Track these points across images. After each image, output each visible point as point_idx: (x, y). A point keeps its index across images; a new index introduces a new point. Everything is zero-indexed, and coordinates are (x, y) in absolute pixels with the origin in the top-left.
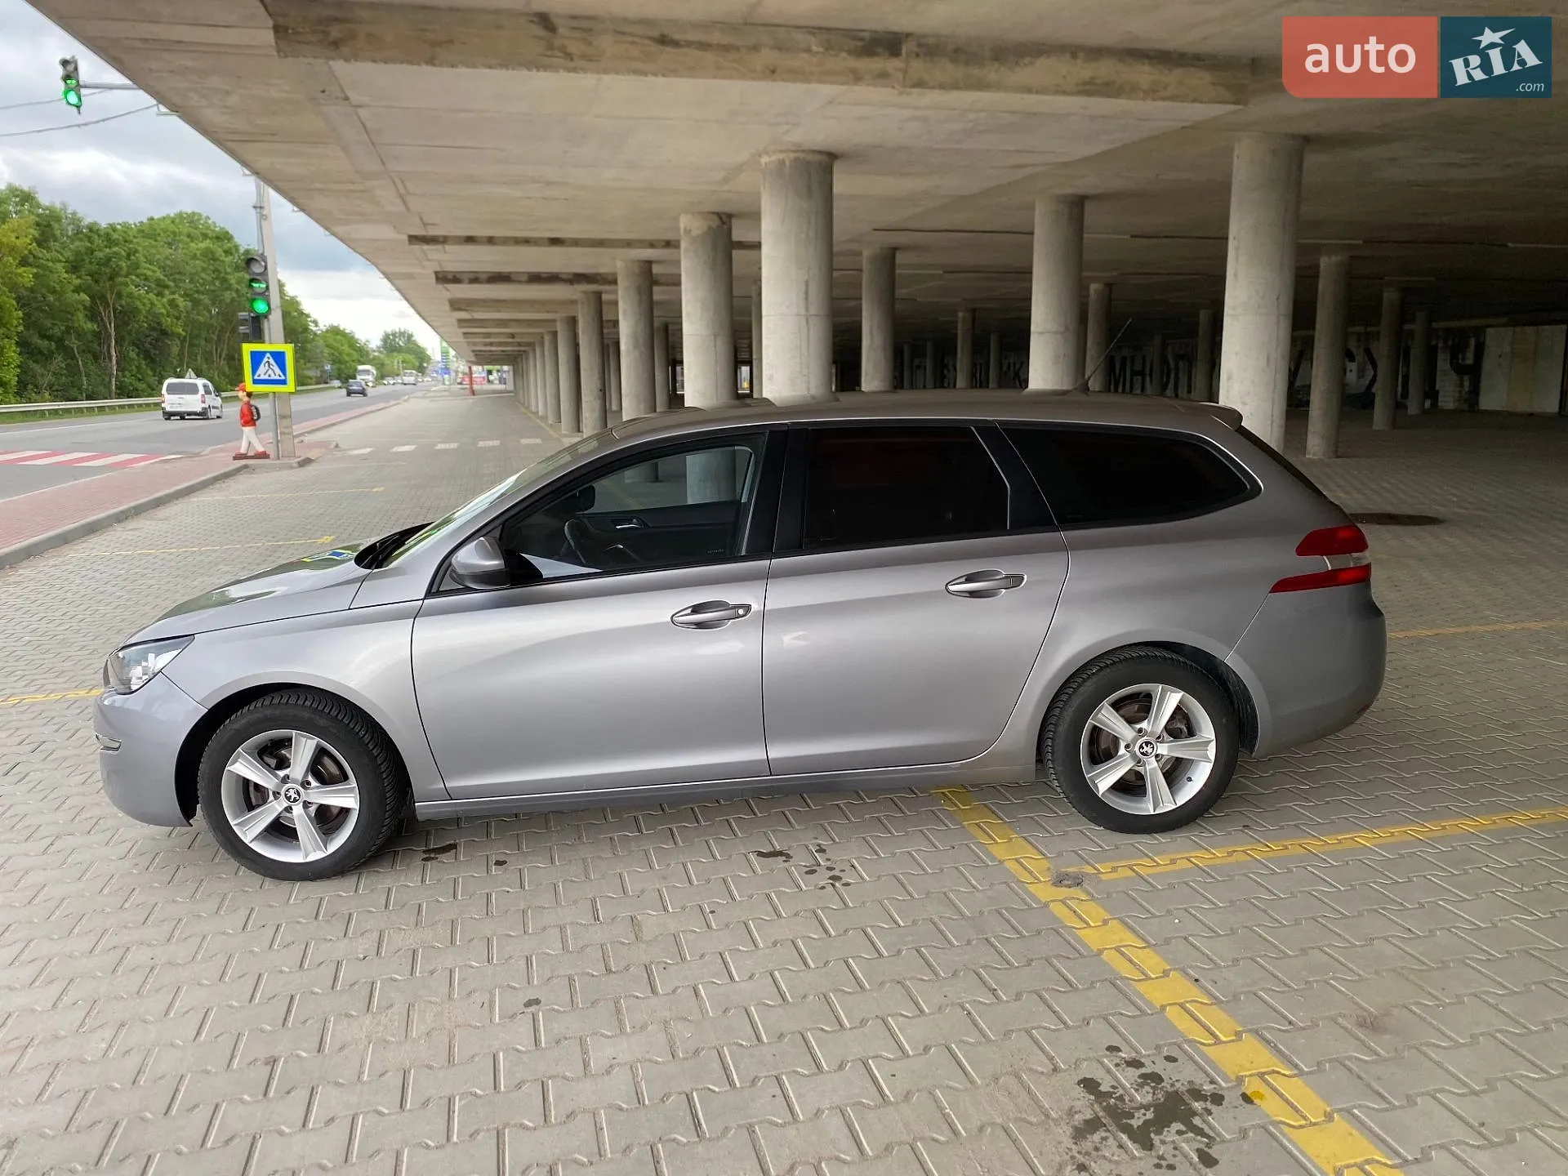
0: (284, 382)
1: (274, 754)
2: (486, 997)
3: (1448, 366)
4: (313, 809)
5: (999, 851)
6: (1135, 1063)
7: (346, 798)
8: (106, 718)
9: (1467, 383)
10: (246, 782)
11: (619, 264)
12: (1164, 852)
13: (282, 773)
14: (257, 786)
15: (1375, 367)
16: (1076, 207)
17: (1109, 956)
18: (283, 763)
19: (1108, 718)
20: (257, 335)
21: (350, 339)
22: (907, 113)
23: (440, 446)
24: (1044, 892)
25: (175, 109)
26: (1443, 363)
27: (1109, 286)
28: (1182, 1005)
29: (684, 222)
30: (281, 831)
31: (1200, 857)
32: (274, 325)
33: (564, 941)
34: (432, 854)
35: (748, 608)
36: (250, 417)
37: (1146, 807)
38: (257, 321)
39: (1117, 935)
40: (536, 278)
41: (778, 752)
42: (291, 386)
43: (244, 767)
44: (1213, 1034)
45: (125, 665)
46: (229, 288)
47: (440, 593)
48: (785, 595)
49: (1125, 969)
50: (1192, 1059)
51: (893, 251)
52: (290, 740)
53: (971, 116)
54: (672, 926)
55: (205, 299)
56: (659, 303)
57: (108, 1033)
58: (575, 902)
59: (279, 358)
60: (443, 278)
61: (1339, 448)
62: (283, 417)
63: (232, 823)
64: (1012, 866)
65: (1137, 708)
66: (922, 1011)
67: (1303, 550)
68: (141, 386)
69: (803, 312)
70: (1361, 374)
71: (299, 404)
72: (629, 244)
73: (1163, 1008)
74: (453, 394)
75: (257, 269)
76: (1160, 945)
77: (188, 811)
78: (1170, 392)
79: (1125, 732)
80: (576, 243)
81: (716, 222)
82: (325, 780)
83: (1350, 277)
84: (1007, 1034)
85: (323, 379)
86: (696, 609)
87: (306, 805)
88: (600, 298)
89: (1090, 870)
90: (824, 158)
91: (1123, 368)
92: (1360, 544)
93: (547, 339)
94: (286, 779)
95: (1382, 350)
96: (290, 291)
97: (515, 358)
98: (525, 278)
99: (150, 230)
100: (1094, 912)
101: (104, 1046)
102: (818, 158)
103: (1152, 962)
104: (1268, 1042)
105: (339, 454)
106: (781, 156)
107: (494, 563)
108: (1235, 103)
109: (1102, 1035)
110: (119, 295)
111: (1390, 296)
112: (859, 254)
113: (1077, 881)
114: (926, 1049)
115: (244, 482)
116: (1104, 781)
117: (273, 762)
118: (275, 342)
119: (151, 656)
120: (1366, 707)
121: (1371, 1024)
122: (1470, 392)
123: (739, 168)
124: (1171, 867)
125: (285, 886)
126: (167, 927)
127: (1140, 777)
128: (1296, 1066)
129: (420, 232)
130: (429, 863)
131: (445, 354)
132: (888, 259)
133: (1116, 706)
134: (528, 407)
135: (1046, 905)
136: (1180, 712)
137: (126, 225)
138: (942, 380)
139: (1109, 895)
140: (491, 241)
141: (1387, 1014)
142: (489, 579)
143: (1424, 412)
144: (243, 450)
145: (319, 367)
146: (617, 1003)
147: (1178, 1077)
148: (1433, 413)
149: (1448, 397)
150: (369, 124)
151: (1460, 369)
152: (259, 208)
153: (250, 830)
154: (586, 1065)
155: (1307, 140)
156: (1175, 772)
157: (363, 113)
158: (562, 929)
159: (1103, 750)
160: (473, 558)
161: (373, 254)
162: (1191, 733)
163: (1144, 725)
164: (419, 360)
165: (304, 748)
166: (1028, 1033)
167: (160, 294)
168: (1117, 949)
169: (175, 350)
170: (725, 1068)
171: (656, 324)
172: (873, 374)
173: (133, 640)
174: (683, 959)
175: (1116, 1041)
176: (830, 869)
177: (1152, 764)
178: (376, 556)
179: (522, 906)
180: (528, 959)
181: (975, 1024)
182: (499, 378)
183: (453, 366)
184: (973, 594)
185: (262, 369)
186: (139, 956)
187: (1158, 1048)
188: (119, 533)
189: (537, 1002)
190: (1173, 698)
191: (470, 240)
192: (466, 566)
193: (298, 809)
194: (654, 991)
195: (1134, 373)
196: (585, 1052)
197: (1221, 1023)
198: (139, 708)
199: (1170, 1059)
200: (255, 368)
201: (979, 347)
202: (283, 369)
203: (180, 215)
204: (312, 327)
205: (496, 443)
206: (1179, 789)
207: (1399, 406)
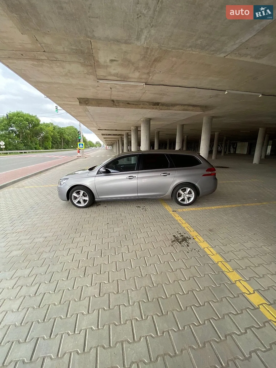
0: (83, 147)
1: (78, 193)
2: (102, 223)
3: (232, 148)
4: (83, 200)
5: (166, 208)
6: (180, 234)
7: (87, 198)
8: (58, 188)
9: (234, 150)
10: (75, 196)
11: (124, 133)
12: (187, 208)
13: (79, 195)
14: (76, 197)
15: (222, 147)
16: (183, 126)
17: (179, 221)
18: (79, 194)
19: (180, 191)
20: (80, 141)
21: (92, 142)
22: (160, 113)
23: (102, 156)
24: (171, 212)
25: (68, 112)
26: (231, 147)
27: (187, 136)
28: (187, 227)
29: (132, 128)
30: (79, 202)
31: (192, 209)
32: (82, 140)
33: (112, 216)
34: (97, 205)
35: (136, 177)
36: (79, 152)
37: (185, 203)
38: (80, 140)
39: (180, 218)
40: (114, 135)
41: (139, 195)
42: (84, 148)
43: (75, 194)
44: (190, 231)
45: (61, 182)
46: (77, 135)
47: (98, 174)
48: (140, 175)
49: (181, 223)
50: (187, 233)
51: (159, 131)
52: (80, 191)
53: (168, 114)
54: (125, 215)
55: (74, 137)
56: (129, 138)
57: (58, 225)
58: (114, 212)
59: (82, 144)
60: (103, 135)
61: (216, 158)
62: (83, 152)
63: (73, 201)
64: (168, 209)
65: (184, 190)
66: (154, 226)
67: (207, 171)
68: (66, 148)
69: (146, 139)
70: (220, 148)
71: (85, 150)
72: (125, 130)
73: (185, 227)
74: (104, 149)
75: (79, 133)
76: (185, 220)
77: (68, 200)
78: (195, 151)
79: (183, 193)
80: (119, 130)
81: (136, 128)
82: (84, 196)
83: (219, 135)
84: (165, 229)
85: (88, 147)
86: (129, 177)
87: (82, 199)
88: (122, 138)
89: (177, 210)
90: (149, 119)
91: (189, 147)
92: (215, 170)
93: (116, 143)
94: (80, 196)
95: (223, 145)
96: (84, 136)
97: (112, 145)
98: (113, 135)
99: (67, 128)
100: (177, 215)
101: (57, 227)
102: (148, 119)
103: (184, 222)
104: (197, 232)
105: (90, 157)
106: (144, 119)
107: (105, 170)
108: (203, 112)
109: (177, 230)
110: (63, 136)
111: (225, 138)
112: (155, 132)
113: (175, 211)
114: (155, 231)
115: (78, 160)
116: (180, 199)
117: (78, 194)
118: (82, 142)
119: (63, 181)
120: (214, 191)
121: (211, 230)
122: (235, 151)
123: (139, 121)
124: (188, 210)
125: (80, 209)
126: (66, 213)
127: (184, 199)
128: (200, 235)
129: (99, 129)
130: (97, 207)
131: (103, 144)
132: (158, 133)
133: (182, 190)
134: (113, 151)
135: (171, 214)
136: (190, 191)
137: (64, 128)
138: (165, 148)
139: (179, 213)
140: (108, 130)
141: (213, 229)
142: (104, 172)
143: (228, 153)
144: (78, 156)
145: (88, 146)
146: (118, 224)
147: (185, 236)
148: (230, 154)
149: (232, 152)
150: (92, 114)
151: (233, 148)
152: (80, 125)
153: (75, 202)
154: (114, 231)
155: (213, 117)
156: (189, 198)
157: (91, 113)
158: (112, 215)
159: (180, 195)
160: (102, 170)
161: (94, 131)
162: (191, 194)
163: (185, 193)
164: (100, 145)
165: (82, 192)
166: (167, 229)
167: (68, 136)
168: (180, 220)
169: (70, 143)
170: (130, 232)
171: (129, 141)
172: (156, 147)
173: (62, 179)
174: (126, 219)
175: (178, 231)
176: (145, 209)
177: (186, 197)
178: (91, 169)
179: (108, 212)
180: (108, 218)
181: (161, 228)
182: (110, 148)
183: (104, 146)
184: (164, 176)
185: (80, 146)
186: (62, 216)
187: (183, 232)
188: (62, 166)
189: (108, 223)
190: (189, 189)
191: (105, 130)
192: (101, 171)
193: (81, 200)
194: (122, 223)
195: (190, 148)
196: (113, 229)
197: (192, 229)
198: (62, 187)
199: (185, 233)
200: (79, 145)
201: (170, 144)
202: (83, 146)
203: (71, 126)
204: (87, 141)
205: (109, 156)
206: (189, 201)
207: (225, 152)
